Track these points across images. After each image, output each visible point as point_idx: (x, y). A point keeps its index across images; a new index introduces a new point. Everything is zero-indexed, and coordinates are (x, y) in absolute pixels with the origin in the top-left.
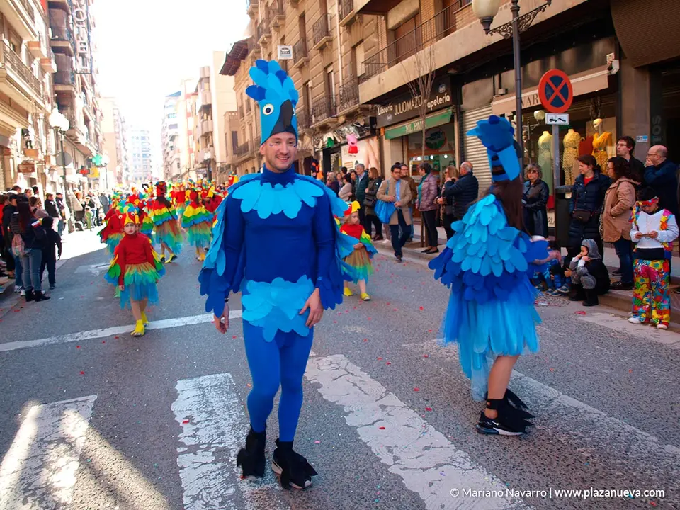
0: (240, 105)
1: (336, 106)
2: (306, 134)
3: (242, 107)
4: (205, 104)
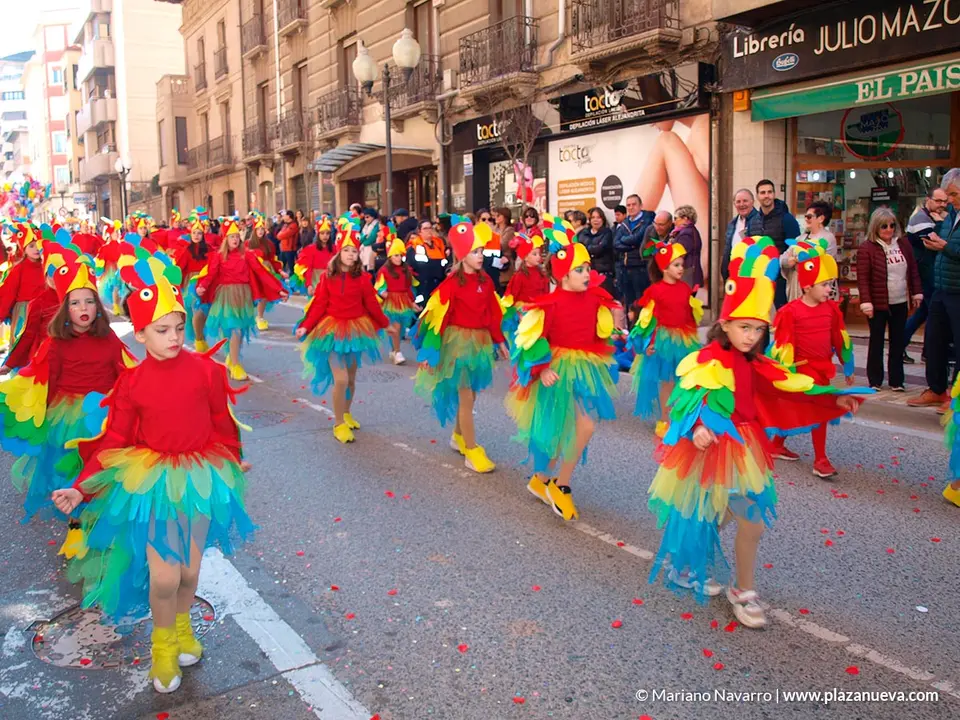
0: (195, 61)
1: (535, 45)
2: (423, 113)
3: (202, 67)
4: (100, 65)
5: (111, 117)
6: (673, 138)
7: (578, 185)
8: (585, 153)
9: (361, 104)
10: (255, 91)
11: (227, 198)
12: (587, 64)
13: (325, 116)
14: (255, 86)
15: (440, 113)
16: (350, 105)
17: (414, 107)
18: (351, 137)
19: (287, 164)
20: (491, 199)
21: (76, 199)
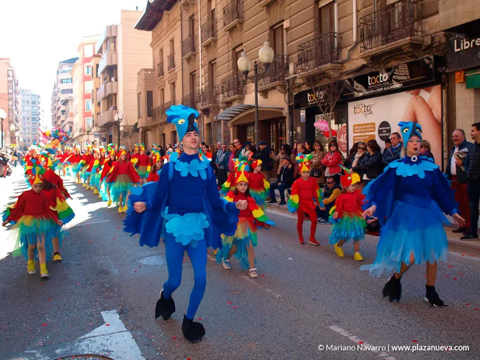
0: (158, 61)
1: (340, 48)
2: (278, 87)
3: (161, 65)
4: (110, 64)
5: (114, 92)
6: (420, 100)
7: (365, 127)
8: (369, 109)
9: (245, 83)
10: (188, 77)
11: (173, 134)
12: (369, 58)
13: (225, 90)
14: (188, 74)
15: (287, 87)
16: (239, 83)
17: (274, 84)
18: (239, 101)
19: (205, 116)
20: (316, 136)
21: (95, 135)
